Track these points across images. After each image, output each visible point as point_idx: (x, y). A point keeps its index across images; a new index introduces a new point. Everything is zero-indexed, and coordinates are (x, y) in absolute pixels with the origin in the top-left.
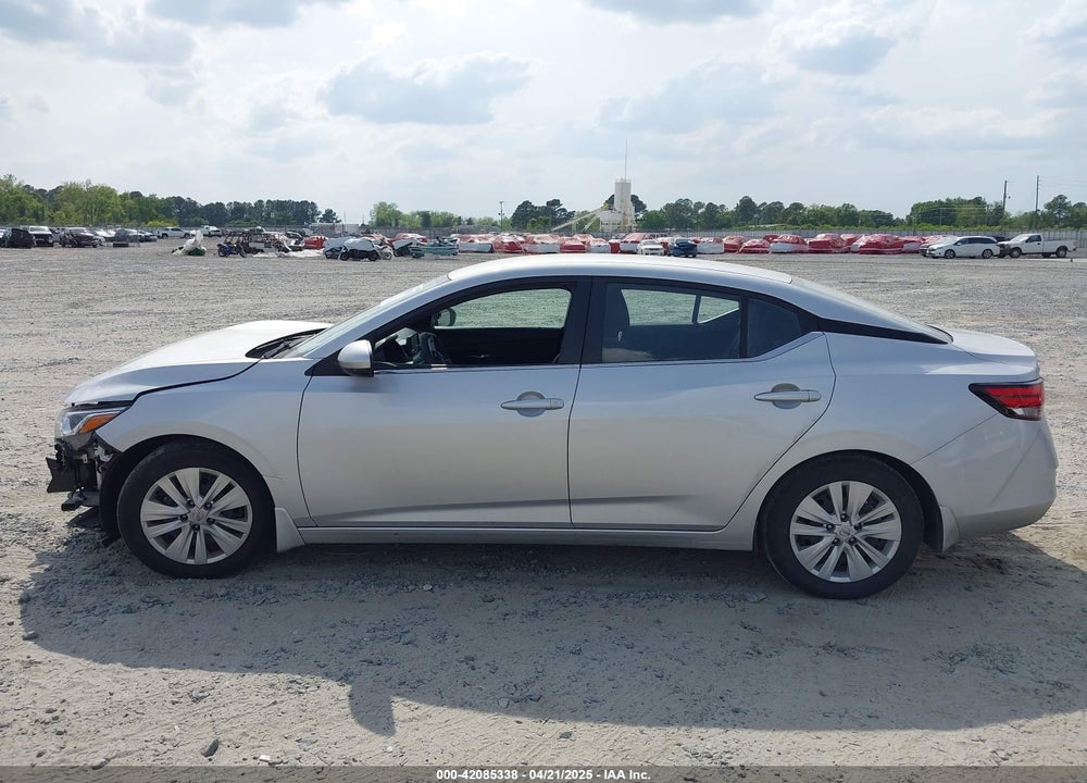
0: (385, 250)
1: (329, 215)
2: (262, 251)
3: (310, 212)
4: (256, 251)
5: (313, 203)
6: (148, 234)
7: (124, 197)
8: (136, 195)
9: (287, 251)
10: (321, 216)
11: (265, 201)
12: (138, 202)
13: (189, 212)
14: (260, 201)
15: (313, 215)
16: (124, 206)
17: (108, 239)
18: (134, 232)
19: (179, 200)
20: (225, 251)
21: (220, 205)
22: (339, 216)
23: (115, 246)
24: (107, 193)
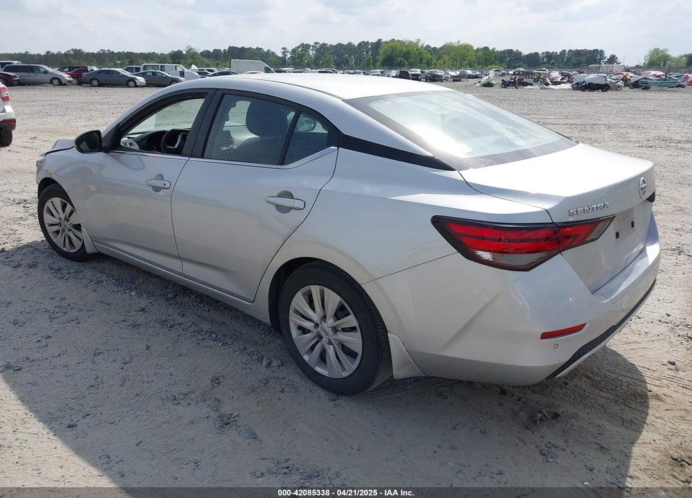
0: (617, 84)
1: (613, 59)
2: (531, 85)
3: (599, 56)
4: (526, 84)
5: (601, 51)
6: (478, 73)
7: (478, 50)
8: (487, 48)
9: (547, 84)
10: (606, 60)
11: (567, 50)
12: (485, 54)
13: (516, 59)
14: (564, 51)
15: (600, 59)
16: (476, 56)
17: (452, 77)
18: (469, 72)
19: (510, 52)
20: (505, 85)
21: (537, 54)
22: (620, 59)
23: (454, 81)
24: (467, 48)
